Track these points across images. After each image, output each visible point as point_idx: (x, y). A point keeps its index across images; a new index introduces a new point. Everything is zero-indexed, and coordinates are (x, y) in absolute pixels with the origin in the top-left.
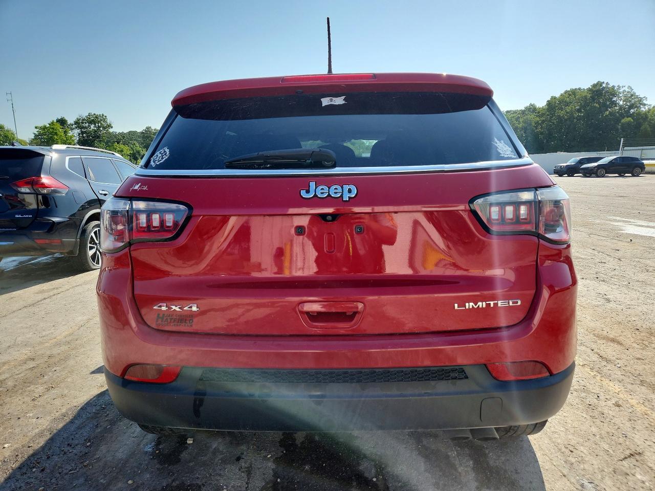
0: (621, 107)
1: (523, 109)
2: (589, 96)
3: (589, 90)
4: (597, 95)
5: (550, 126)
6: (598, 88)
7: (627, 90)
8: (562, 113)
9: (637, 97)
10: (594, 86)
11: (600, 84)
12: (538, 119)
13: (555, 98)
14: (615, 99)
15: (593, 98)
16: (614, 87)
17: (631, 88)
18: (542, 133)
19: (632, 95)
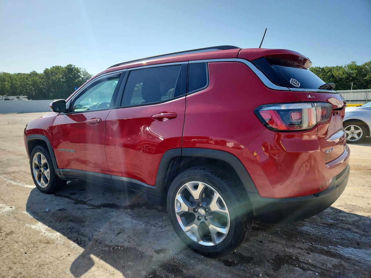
0: (83, 78)
1: (29, 73)
2: (67, 71)
3: (66, 68)
4: (70, 71)
5: (48, 84)
6: (70, 67)
7: (84, 70)
8: (54, 78)
9: (89, 74)
10: (68, 66)
11: (71, 65)
12: (40, 80)
13: (48, 69)
14: (79, 74)
15: (69, 72)
16: (78, 68)
17: (85, 70)
18: (44, 88)
19: (86, 73)
